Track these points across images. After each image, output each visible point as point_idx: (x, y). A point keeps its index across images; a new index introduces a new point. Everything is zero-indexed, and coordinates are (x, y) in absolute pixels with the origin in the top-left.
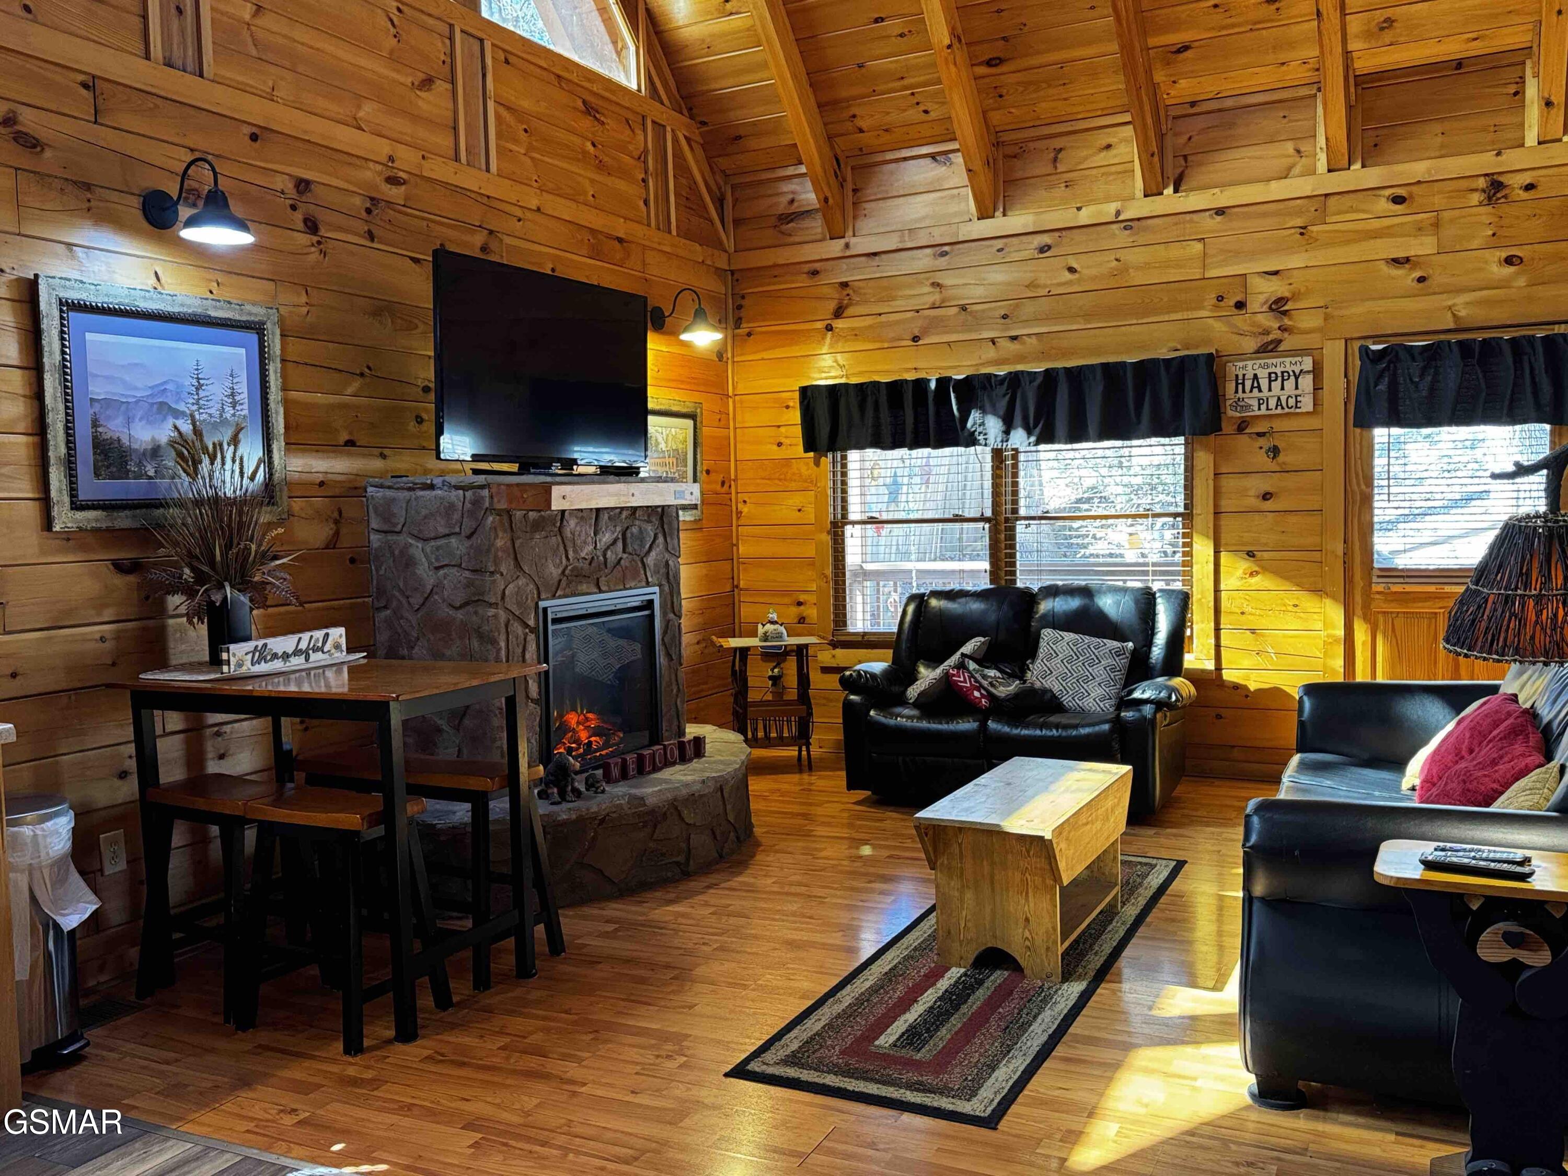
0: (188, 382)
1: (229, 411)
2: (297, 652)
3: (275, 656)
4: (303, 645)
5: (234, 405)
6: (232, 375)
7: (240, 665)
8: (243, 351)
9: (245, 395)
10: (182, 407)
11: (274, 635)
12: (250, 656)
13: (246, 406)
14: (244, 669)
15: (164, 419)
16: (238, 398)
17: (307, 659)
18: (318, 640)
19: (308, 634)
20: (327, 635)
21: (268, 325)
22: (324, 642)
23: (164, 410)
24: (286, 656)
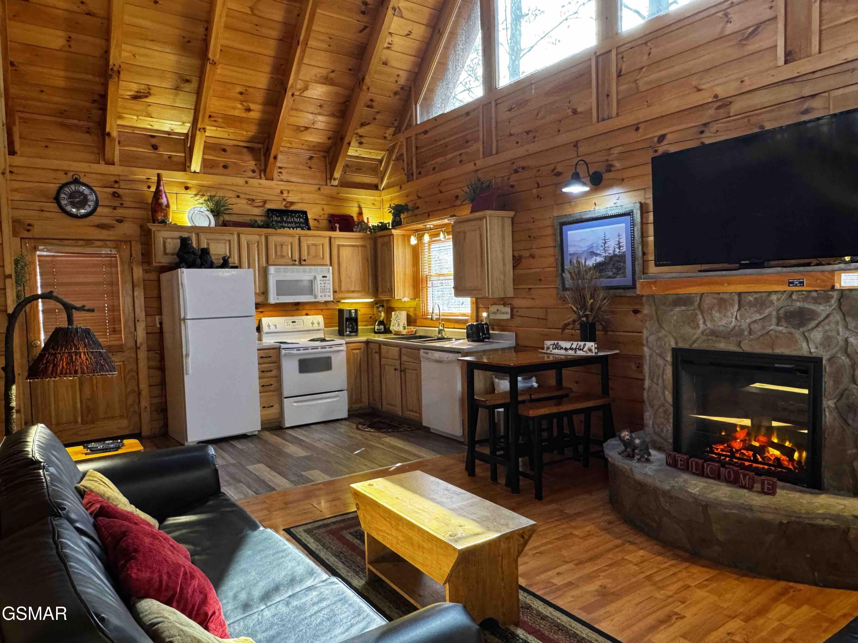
0: (601, 242)
1: (617, 250)
2: (571, 349)
3: (562, 348)
4: (574, 346)
5: (619, 248)
6: (619, 236)
7: (548, 348)
8: (624, 225)
9: (624, 243)
10: (598, 252)
11: (562, 340)
12: (551, 346)
13: (625, 248)
14: (548, 352)
15: (592, 257)
16: (621, 244)
17: (575, 352)
18: (580, 346)
19: (576, 343)
20: (585, 344)
21: (635, 211)
22: (583, 348)
23: (593, 254)
24: (566, 349)
